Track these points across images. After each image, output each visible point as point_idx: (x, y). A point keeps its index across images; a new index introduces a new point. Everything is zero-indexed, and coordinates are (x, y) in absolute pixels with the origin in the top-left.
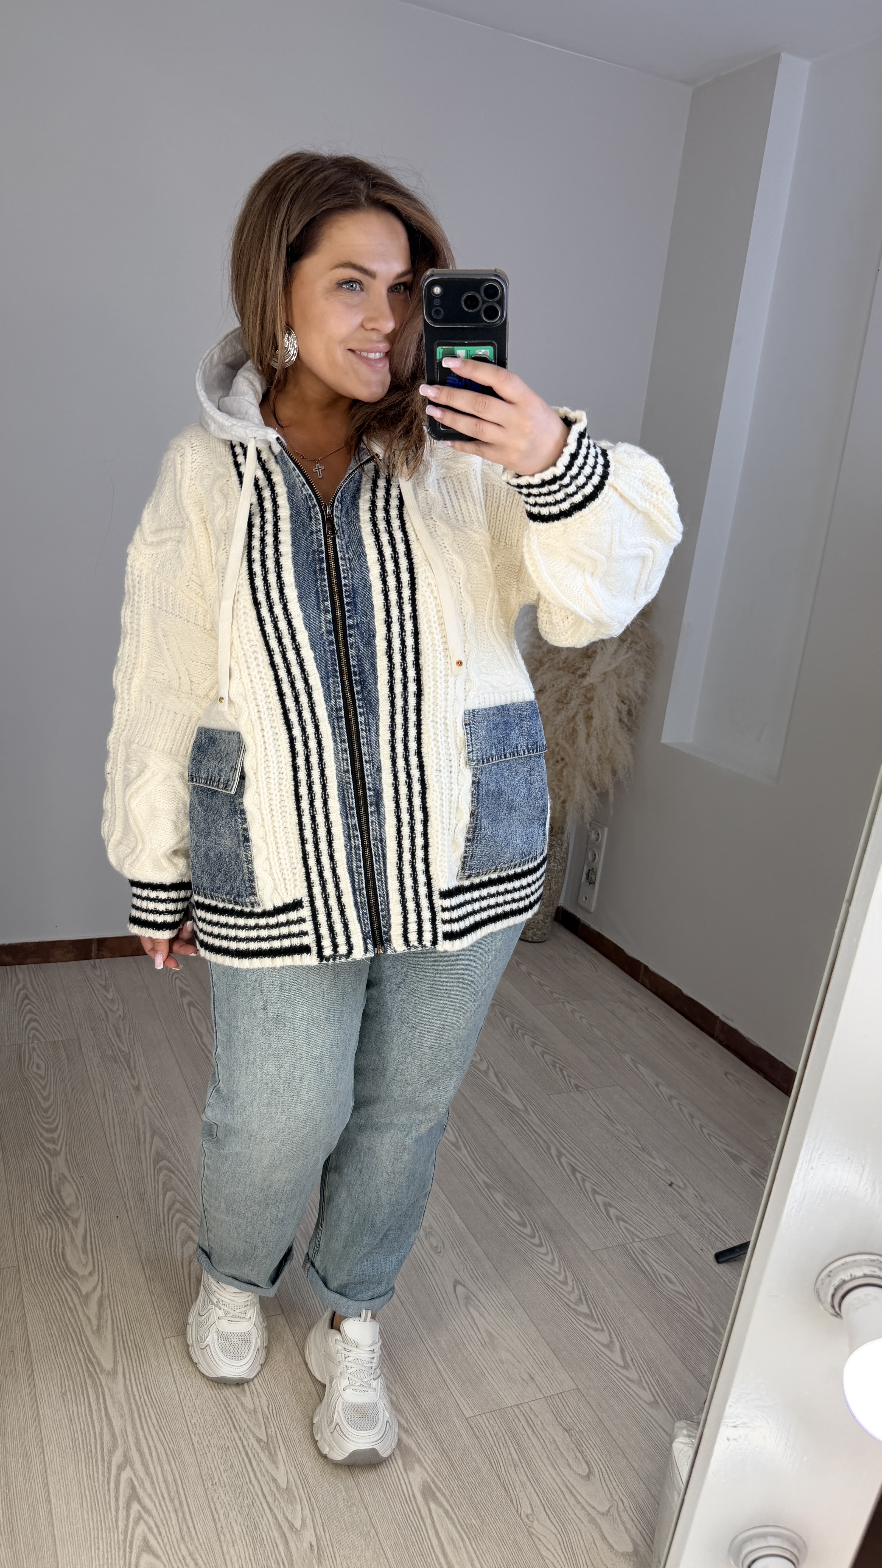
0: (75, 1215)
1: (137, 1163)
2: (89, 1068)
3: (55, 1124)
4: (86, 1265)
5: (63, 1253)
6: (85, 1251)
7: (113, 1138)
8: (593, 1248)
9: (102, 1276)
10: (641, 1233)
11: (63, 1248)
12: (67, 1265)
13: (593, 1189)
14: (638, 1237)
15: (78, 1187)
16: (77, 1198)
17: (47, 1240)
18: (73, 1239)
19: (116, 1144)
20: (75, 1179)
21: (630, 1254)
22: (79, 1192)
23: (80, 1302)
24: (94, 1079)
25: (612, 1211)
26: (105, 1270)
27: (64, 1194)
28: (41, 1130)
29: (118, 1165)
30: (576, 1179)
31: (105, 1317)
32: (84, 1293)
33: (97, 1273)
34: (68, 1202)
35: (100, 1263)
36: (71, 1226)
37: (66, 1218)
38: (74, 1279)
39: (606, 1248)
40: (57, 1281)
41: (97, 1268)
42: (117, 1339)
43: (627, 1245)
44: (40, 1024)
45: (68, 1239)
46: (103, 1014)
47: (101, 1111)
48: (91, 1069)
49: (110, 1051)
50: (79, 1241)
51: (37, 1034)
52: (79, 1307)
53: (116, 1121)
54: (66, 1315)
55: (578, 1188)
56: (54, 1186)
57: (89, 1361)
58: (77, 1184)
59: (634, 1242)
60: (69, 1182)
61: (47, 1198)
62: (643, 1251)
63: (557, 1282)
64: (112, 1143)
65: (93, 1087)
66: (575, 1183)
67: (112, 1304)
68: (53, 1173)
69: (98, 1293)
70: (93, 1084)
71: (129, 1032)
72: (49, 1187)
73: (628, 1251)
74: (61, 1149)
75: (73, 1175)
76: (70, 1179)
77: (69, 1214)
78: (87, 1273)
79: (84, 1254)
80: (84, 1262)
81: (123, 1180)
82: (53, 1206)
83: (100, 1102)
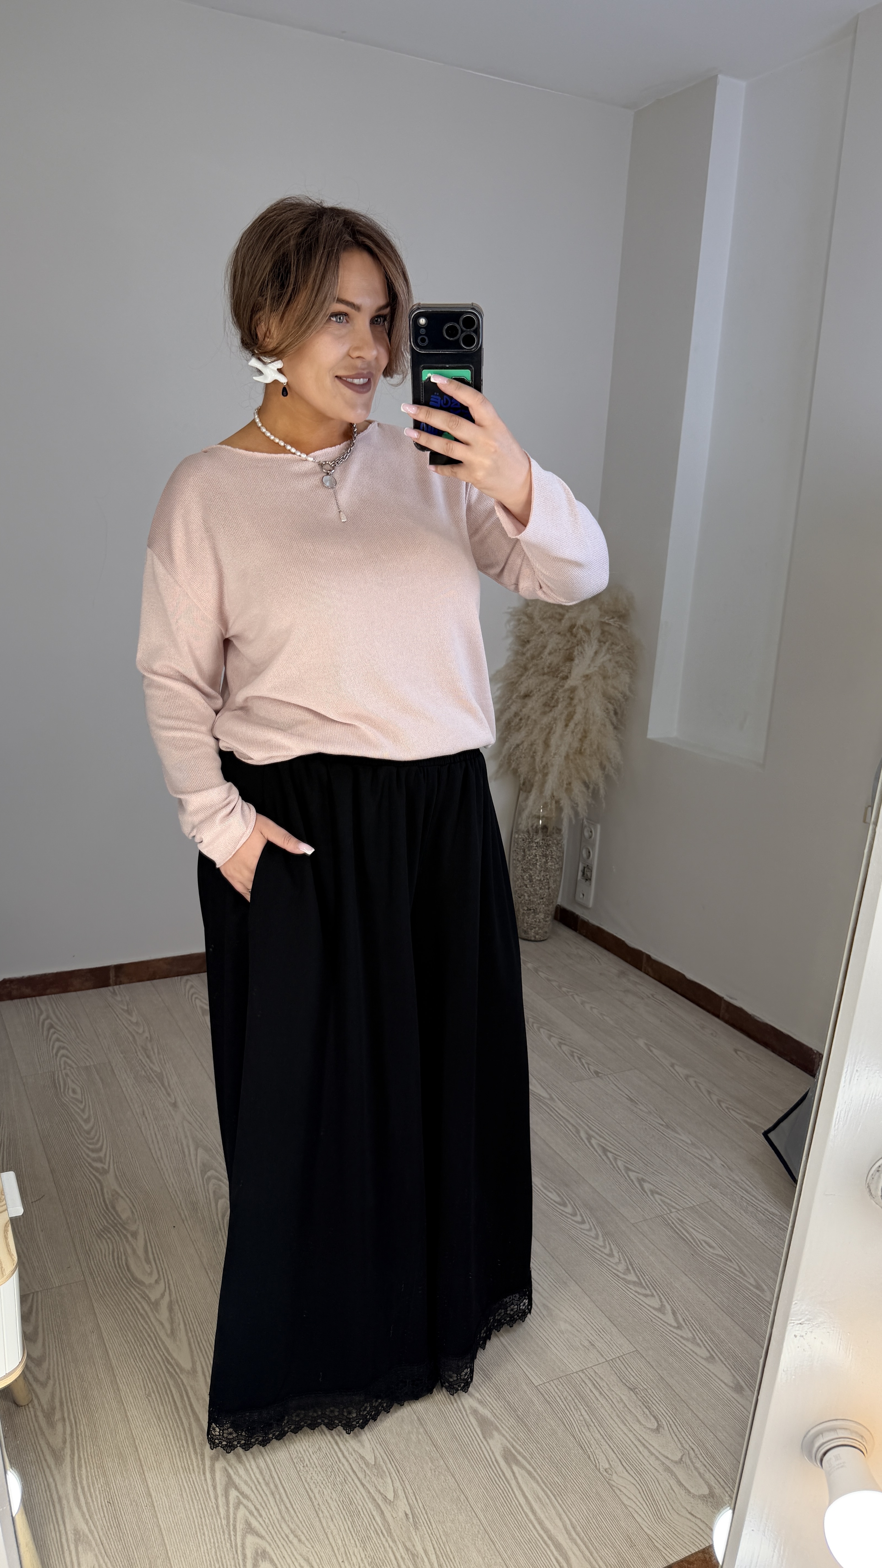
0: (133, 1228)
1: (186, 1175)
2: (124, 1089)
3: (100, 1144)
4: (151, 1274)
5: (126, 1264)
6: (148, 1261)
7: (159, 1153)
8: (632, 1222)
9: (169, 1283)
10: (677, 1204)
11: (126, 1260)
12: (132, 1275)
13: (625, 1166)
14: (675, 1208)
15: (131, 1201)
16: (132, 1212)
17: (109, 1253)
18: (134, 1251)
19: (162, 1158)
20: (127, 1194)
21: (669, 1224)
22: (134, 1206)
23: (151, 1309)
24: (131, 1100)
25: (646, 1186)
26: (170, 1277)
27: (119, 1209)
28: (87, 1151)
29: (167, 1178)
30: (608, 1158)
31: (177, 1321)
32: (153, 1300)
33: (162, 1281)
34: (124, 1217)
35: (164, 1270)
36: (130, 1238)
37: (125, 1232)
38: (142, 1288)
39: (645, 1220)
40: (125, 1291)
41: (162, 1276)
42: (192, 1340)
43: (665, 1216)
44: (70, 1052)
45: (129, 1251)
46: (131, 1038)
47: (143, 1128)
48: (127, 1090)
49: (143, 1072)
50: (140, 1252)
51: (69, 1062)
52: (150, 1314)
53: (159, 1137)
54: (138, 1321)
55: (612, 1166)
56: (108, 1202)
57: (168, 1363)
58: (130, 1199)
59: (671, 1212)
60: (122, 1197)
61: (103, 1215)
62: (681, 1221)
63: (603, 1255)
64: (158, 1158)
65: (132, 1107)
66: (608, 1163)
67: (182, 1308)
68: (105, 1190)
69: (167, 1298)
70: (131, 1104)
71: (159, 1053)
72: (103, 1204)
73: (667, 1221)
74: (109, 1166)
75: (125, 1191)
76: (122, 1194)
77: (127, 1227)
78: (152, 1281)
79: (148, 1263)
80: (149, 1272)
81: (174, 1192)
82: (110, 1221)
83: (141, 1120)
